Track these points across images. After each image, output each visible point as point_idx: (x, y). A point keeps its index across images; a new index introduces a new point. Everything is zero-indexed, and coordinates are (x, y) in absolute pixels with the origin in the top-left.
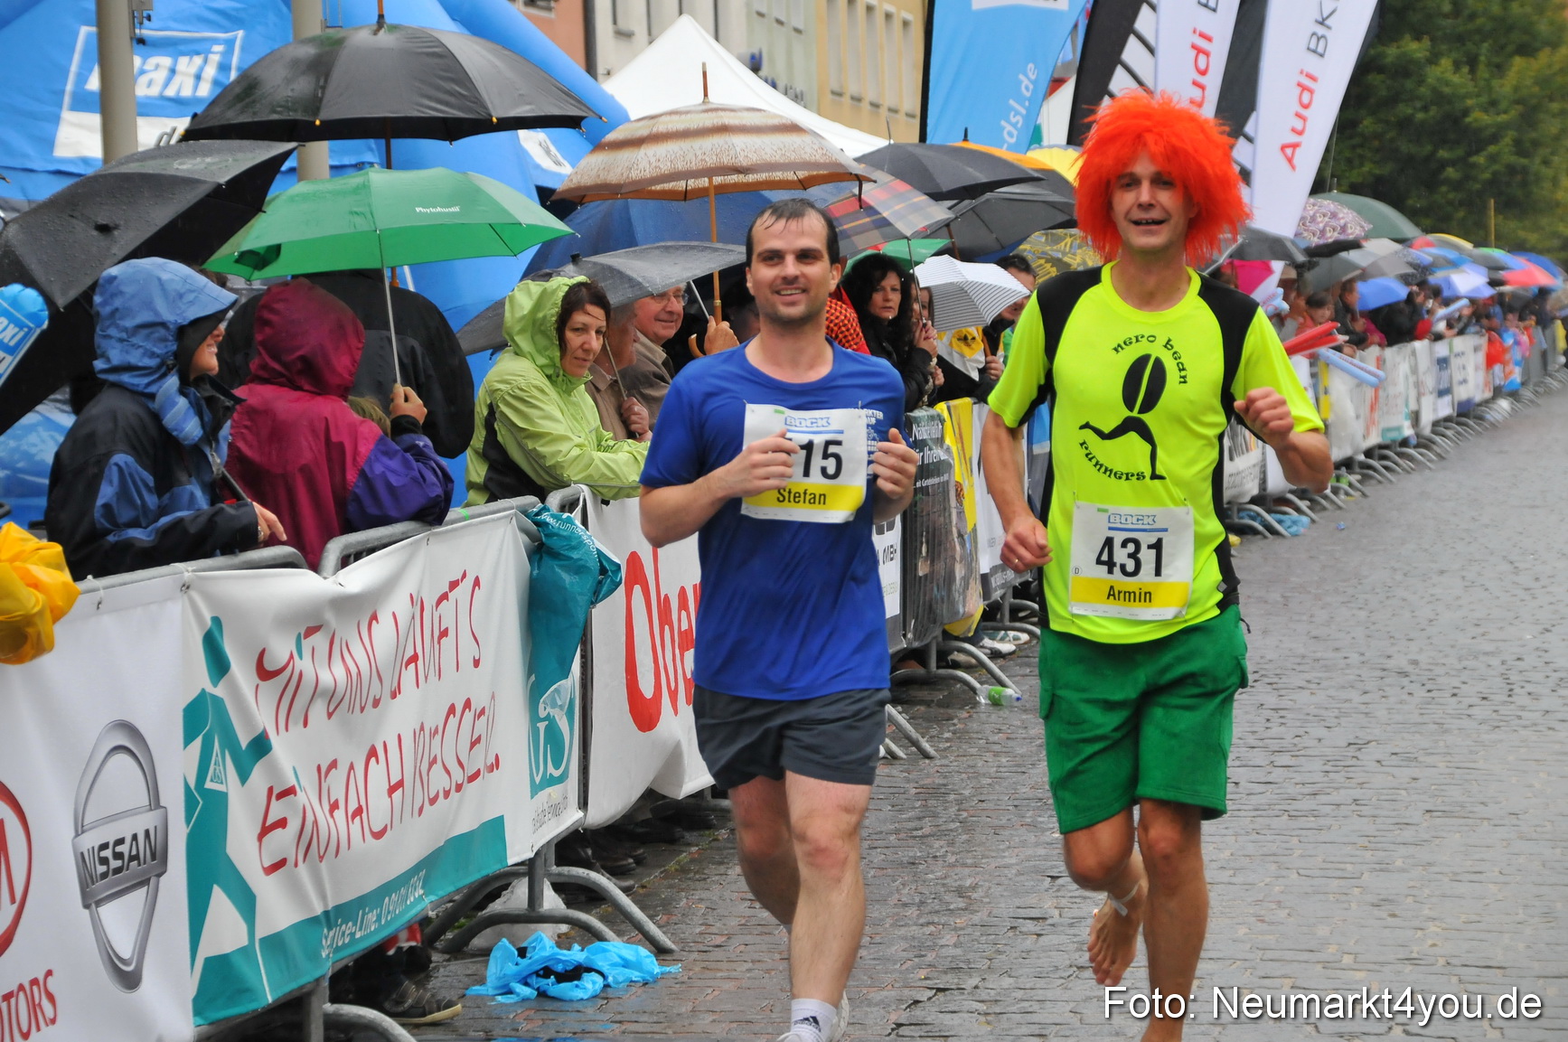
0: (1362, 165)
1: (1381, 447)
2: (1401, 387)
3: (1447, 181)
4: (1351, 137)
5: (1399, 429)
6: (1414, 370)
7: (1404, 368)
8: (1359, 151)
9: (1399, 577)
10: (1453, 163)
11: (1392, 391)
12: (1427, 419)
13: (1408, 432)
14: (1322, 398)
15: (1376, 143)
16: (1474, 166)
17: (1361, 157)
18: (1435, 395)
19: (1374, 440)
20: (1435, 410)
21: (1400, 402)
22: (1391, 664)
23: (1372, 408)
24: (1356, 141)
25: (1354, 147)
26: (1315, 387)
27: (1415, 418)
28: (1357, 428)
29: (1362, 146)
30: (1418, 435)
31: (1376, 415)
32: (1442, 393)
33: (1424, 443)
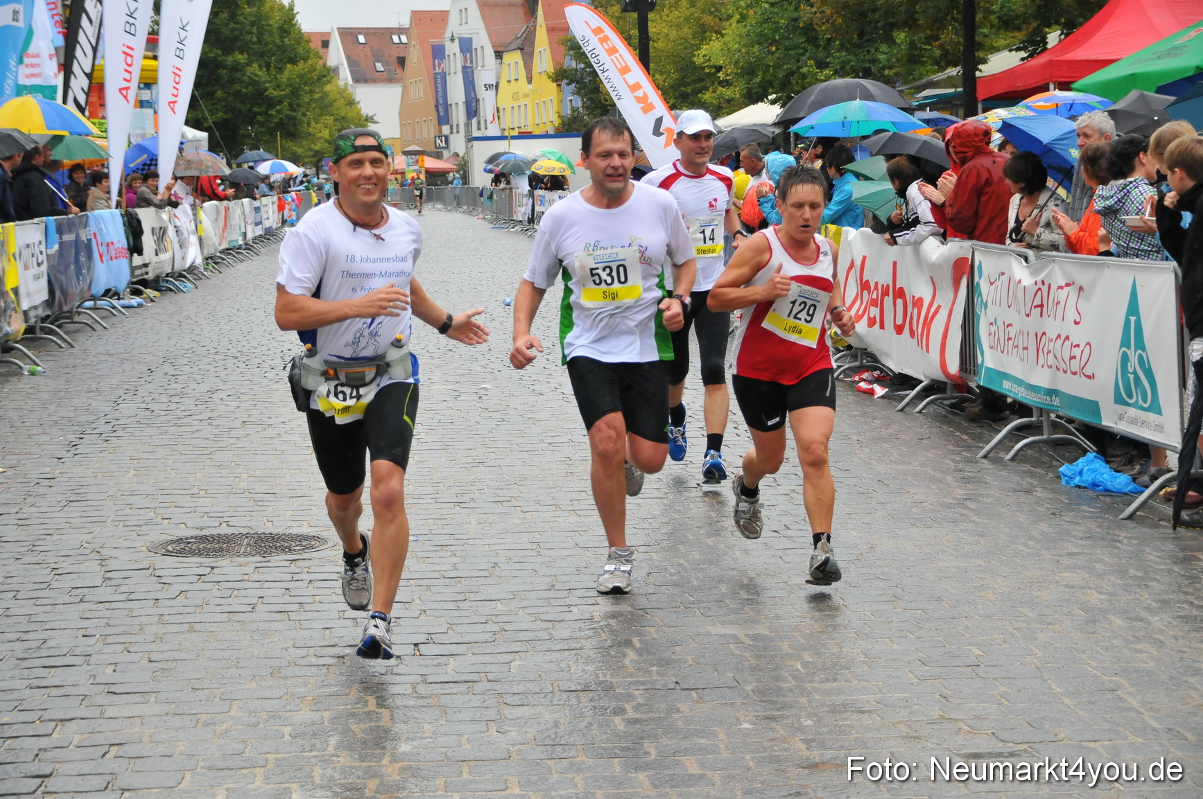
0: (217, 113)
1: (228, 249)
2: (237, 221)
3: (258, 122)
4: (211, 100)
5: (237, 240)
6: (243, 213)
7: (238, 212)
8: (215, 106)
9: (235, 311)
10: (260, 114)
11: (233, 222)
12: (250, 236)
13: (241, 242)
14: (199, 225)
15: (223, 103)
16: (270, 115)
17: (216, 109)
18: (253, 225)
19: (225, 246)
20: (254, 232)
21: (237, 228)
22: (229, 353)
23: (223, 231)
24: (215, 101)
25: (213, 104)
26: (195, 220)
27: (245, 234)
28: (216, 240)
29: (216, 104)
30: (246, 244)
31: (225, 234)
32: (257, 224)
33: (248, 247)
